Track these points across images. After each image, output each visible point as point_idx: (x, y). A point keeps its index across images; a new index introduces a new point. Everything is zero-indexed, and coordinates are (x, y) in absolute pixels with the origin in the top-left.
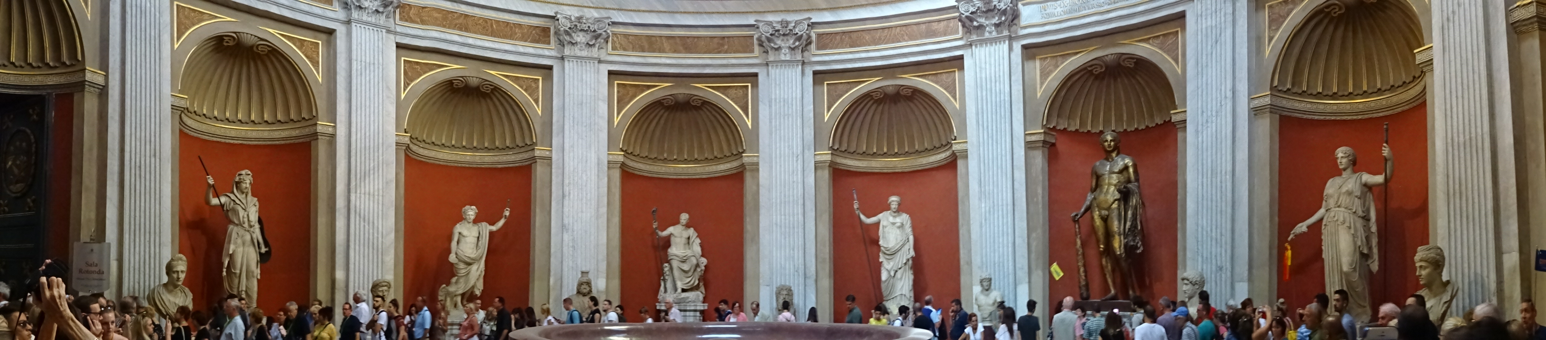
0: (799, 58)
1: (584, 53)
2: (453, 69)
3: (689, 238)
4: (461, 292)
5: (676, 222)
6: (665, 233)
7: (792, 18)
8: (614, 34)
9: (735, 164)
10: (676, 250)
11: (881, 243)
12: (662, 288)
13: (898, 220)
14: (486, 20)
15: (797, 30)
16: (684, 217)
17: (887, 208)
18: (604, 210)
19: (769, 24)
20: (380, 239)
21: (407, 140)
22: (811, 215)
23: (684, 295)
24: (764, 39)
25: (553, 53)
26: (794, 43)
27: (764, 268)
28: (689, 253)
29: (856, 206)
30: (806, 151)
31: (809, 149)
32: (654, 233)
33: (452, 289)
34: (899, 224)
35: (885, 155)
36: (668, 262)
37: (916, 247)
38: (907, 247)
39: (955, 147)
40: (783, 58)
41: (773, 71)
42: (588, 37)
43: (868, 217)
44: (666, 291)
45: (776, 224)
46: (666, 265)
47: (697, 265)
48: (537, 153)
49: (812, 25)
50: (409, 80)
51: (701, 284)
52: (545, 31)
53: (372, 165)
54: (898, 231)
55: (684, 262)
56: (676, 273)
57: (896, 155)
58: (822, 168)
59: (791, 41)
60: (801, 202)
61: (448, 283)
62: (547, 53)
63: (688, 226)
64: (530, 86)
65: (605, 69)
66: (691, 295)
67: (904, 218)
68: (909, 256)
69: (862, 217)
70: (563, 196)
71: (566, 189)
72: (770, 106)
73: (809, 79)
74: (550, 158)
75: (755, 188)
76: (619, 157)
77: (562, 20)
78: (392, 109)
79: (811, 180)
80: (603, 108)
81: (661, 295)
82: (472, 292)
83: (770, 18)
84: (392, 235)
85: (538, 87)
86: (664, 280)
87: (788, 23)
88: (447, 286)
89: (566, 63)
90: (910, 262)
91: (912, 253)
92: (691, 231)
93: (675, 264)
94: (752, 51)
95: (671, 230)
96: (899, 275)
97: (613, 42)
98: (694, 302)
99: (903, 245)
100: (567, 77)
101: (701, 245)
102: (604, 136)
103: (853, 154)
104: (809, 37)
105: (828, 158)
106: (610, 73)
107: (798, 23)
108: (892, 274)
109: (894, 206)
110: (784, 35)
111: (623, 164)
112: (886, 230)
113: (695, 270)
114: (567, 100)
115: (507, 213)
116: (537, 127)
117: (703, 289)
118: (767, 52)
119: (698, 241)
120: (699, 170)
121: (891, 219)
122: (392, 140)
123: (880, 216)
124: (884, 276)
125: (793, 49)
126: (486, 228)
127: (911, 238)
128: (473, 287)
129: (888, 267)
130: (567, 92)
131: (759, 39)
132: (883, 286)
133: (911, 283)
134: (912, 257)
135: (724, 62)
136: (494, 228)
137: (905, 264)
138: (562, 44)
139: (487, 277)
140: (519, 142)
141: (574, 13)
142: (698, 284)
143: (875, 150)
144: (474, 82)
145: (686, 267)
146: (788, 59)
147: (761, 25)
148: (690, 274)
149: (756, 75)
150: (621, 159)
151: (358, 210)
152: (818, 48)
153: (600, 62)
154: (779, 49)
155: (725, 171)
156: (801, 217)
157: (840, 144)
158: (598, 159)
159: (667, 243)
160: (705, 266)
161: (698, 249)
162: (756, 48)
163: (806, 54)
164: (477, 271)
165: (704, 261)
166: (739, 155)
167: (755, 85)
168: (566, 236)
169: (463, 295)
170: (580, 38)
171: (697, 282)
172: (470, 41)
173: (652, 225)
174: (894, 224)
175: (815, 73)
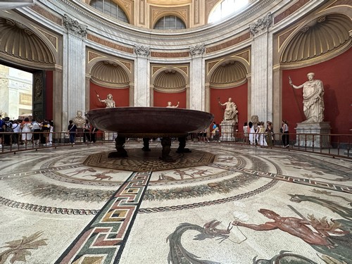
2: (164, 68)
5: (228, 101)
16: (230, 99)
50: (154, 72)
52: (188, 53)
63: (231, 101)
65: (204, 60)
78: (149, 79)
80: (204, 71)
116: (187, 80)
141: (194, 45)
144: (170, 71)
170: (197, 52)
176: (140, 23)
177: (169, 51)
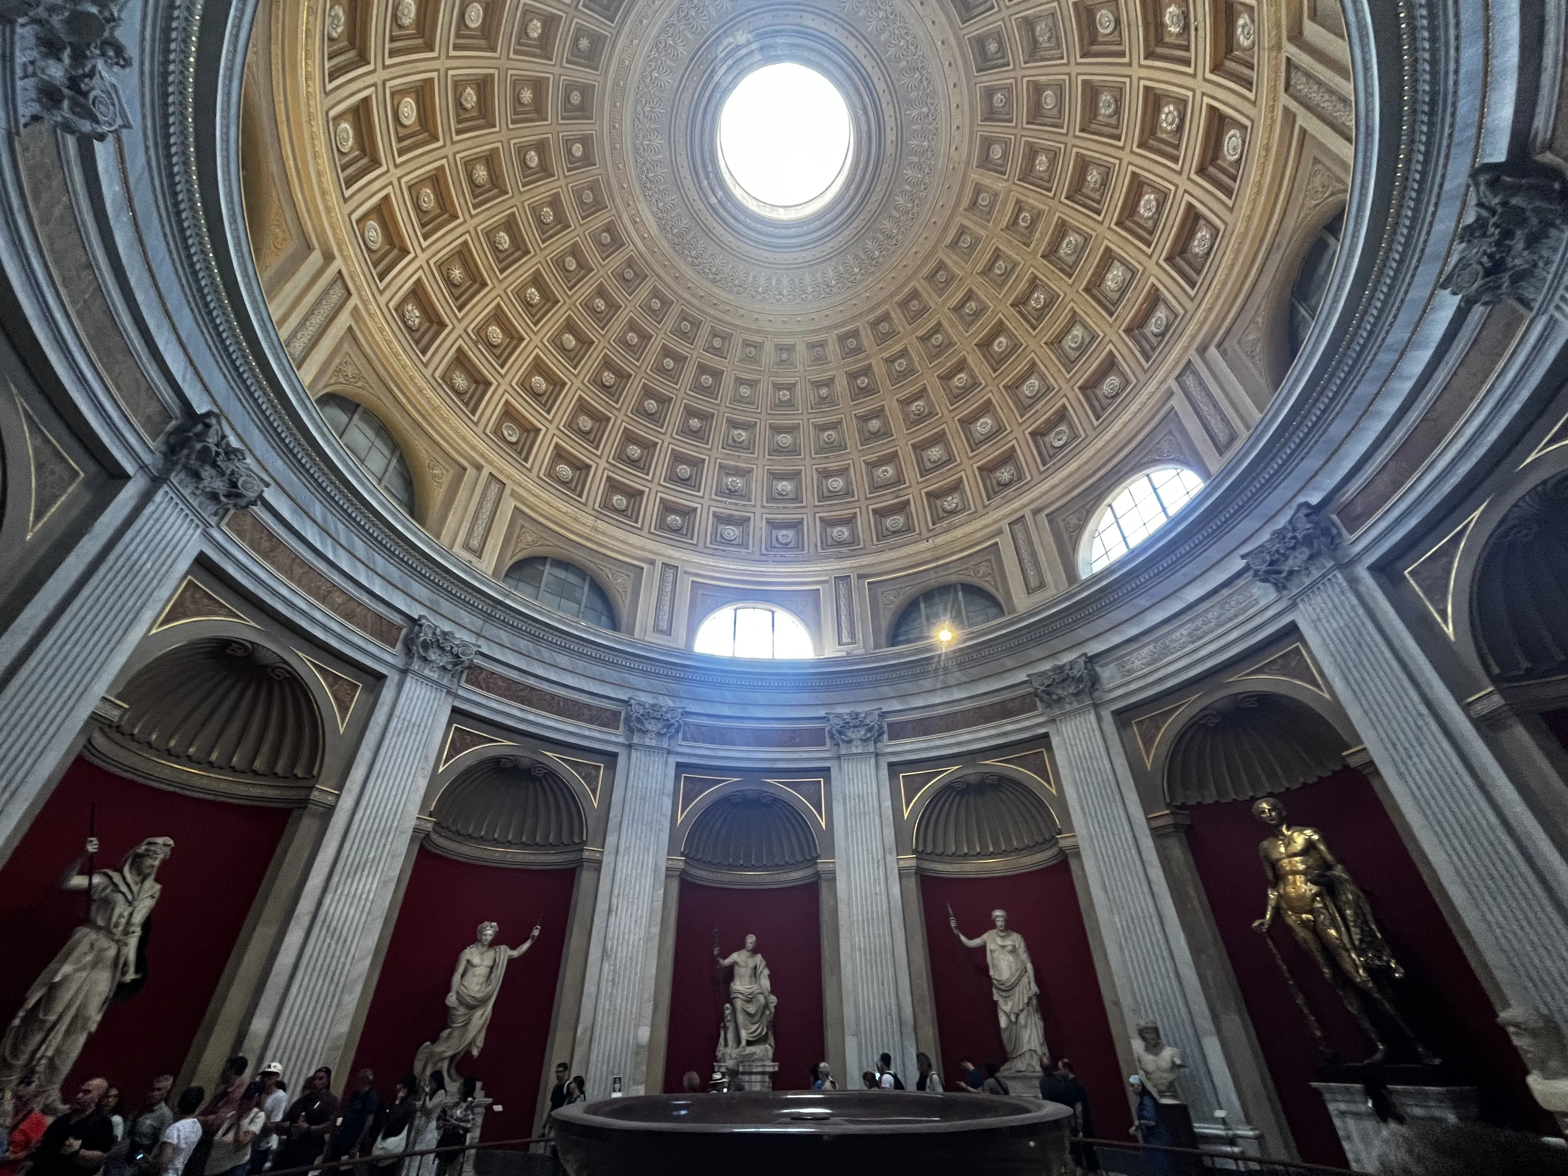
0: (872, 750)
1: (653, 743)
3: (755, 968)
4: (450, 1053)
5: (741, 946)
6: (727, 961)
7: (861, 709)
8: (686, 723)
9: (809, 872)
10: (740, 986)
11: (992, 973)
12: (722, 1041)
13: (1008, 942)
14: (553, 696)
15: (868, 721)
16: (751, 939)
17: (993, 926)
18: (655, 930)
19: (839, 716)
20: (347, 967)
21: (429, 826)
22: (900, 935)
23: (750, 1049)
24: (834, 731)
25: (621, 740)
26: (865, 735)
27: (848, 1010)
28: (755, 988)
29: (953, 924)
30: (888, 855)
31: (891, 853)
32: (714, 961)
33: (439, 1048)
34: (1009, 948)
35: (979, 856)
36: (731, 1001)
37: (1039, 980)
38: (1025, 979)
39: (1063, 843)
40: (854, 751)
41: (845, 766)
42: (660, 725)
43: (971, 937)
44: (726, 1045)
45: (860, 950)
46: (728, 1005)
47: (766, 1006)
48: (586, 854)
49: (883, 715)
51: (770, 1033)
53: (371, 856)
54: (1011, 958)
55: (749, 1001)
56: (740, 1017)
57: (992, 855)
58: (908, 875)
59: (863, 732)
60: (886, 919)
61: (434, 1040)
62: (614, 739)
63: (754, 951)
64: (590, 774)
66: (757, 1049)
67: (1015, 940)
68: (1031, 994)
69: (963, 938)
70: (610, 911)
71: (614, 901)
72: (845, 804)
73: (884, 772)
74: (600, 862)
75: (832, 902)
76: (679, 862)
77: (635, 708)
79: (896, 890)
81: (721, 1050)
82: (468, 1053)
83: (840, 710)
84: (368, 962)
85: (598, 776)
86: (726, 1028)
87: (857, 714)
88: (432, 1043)
89: (633, 752)
90: (1034, 1002)
91: (1035, 989)
92: (759, 958)
93: (739, 1004)
94: (824, 744)
95: (735, 957)
96: (1022, 1017)
97: (684, 733)
98: (762, 1060)
99: (1020, 978)
100: (632, 767)
101: (771, 977)
102: (665, 837)
103: (942, 857)
104: (881, 727)
105: (913, 863)
106: (679, 765)
107: (867, 714)
108: (1013, 1018)
109: (1000, 922)
110: (855, 727)
111: (683, 871)
112: (995, 955)
113: (763, 1013)
114: (629, 793)
115: (536, 933)
117: (771, 1040)
118: (838, 745)
119: (766, 972)
120: (768, 879)
121: (999, 941)
122: (410, 824)
123: (985, 936)
124: (1003, 1022)
125: (865, 741)
126: (505, 953)
127: (1029, 966)
128: (470, 1044)
129: (1006, 1007)
130: (630, 784)
131: (830, 732)
132: (1005, 1036)
133: (1041, 1033)
134: (1036, 995)
135: (796, 756)
136: (515, 953)
137: (1028, 1004)
138: (631, 730)
139: (493, 1028)
140: (565, 839)
142: (767, 1033)
143: (966, 850)
145: (752, 1009)
146: (860, 751)
147: (831, 717)
148: (757, 1018)
149: (828, 769)
150: (681, 865)
151: (328, 920)
152: (890, 739)
153: (669, 752)
154: (850, 741)
155: (795, 880)
156: (888, 939)
157: (925, 845)
158: (656, 865)
159: (730, 973)
160: (775, 1007)
161: (766, 983)
162: (828, 741)
163: (879, 745)
164: (481, 1018)
165: (773, 999)
166: (813, 861)
167: (828, 781)
168: (606, 966)
169: (452, 1058)
171: (765, 1031)
172: (531, 717)
173: (712, 950)
174: (1003, 947)
175: (891, 765)
176: (466, 547)
177: (545, 686)
